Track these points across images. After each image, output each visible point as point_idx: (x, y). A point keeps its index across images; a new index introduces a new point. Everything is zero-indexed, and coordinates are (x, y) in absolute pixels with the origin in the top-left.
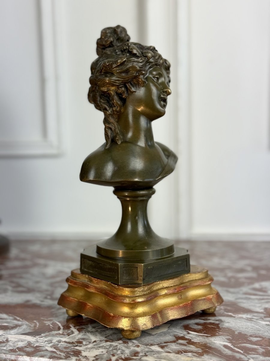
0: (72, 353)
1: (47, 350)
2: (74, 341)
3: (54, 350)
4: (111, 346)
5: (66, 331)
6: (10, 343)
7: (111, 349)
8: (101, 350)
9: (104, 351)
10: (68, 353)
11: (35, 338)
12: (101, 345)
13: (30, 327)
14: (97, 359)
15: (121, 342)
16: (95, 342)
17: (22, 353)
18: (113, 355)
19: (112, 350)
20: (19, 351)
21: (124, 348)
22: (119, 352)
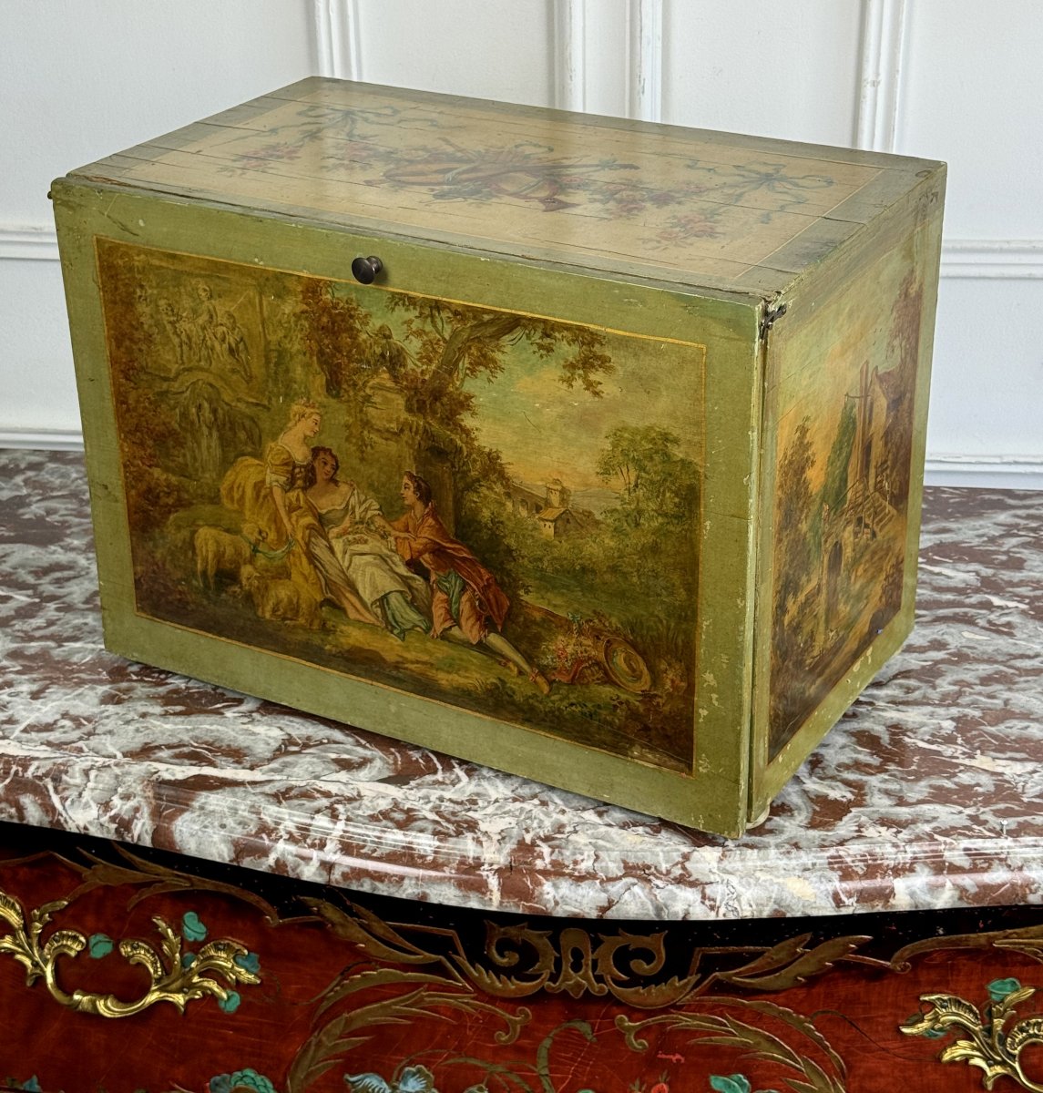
0: (465, 826)
1: (425, 818)
2: (464, 798)
3: (437, 818)
4: (522, 809)
5: (448, 775)
6: (366, 802)
7: (523, 817)
8: (508, 819)
9: (513, 821)
10: (458, 824)
11: (402, 791)
12: (507, 809)
13: (388, 763)
14: (503, 838)
15: (536, 801)
16: (496, 801)
17: (390, 824)
18: (527, 831)
19: (525, 819)
20: (385, 818)
21: (542, 816)
22: (535, 825)
